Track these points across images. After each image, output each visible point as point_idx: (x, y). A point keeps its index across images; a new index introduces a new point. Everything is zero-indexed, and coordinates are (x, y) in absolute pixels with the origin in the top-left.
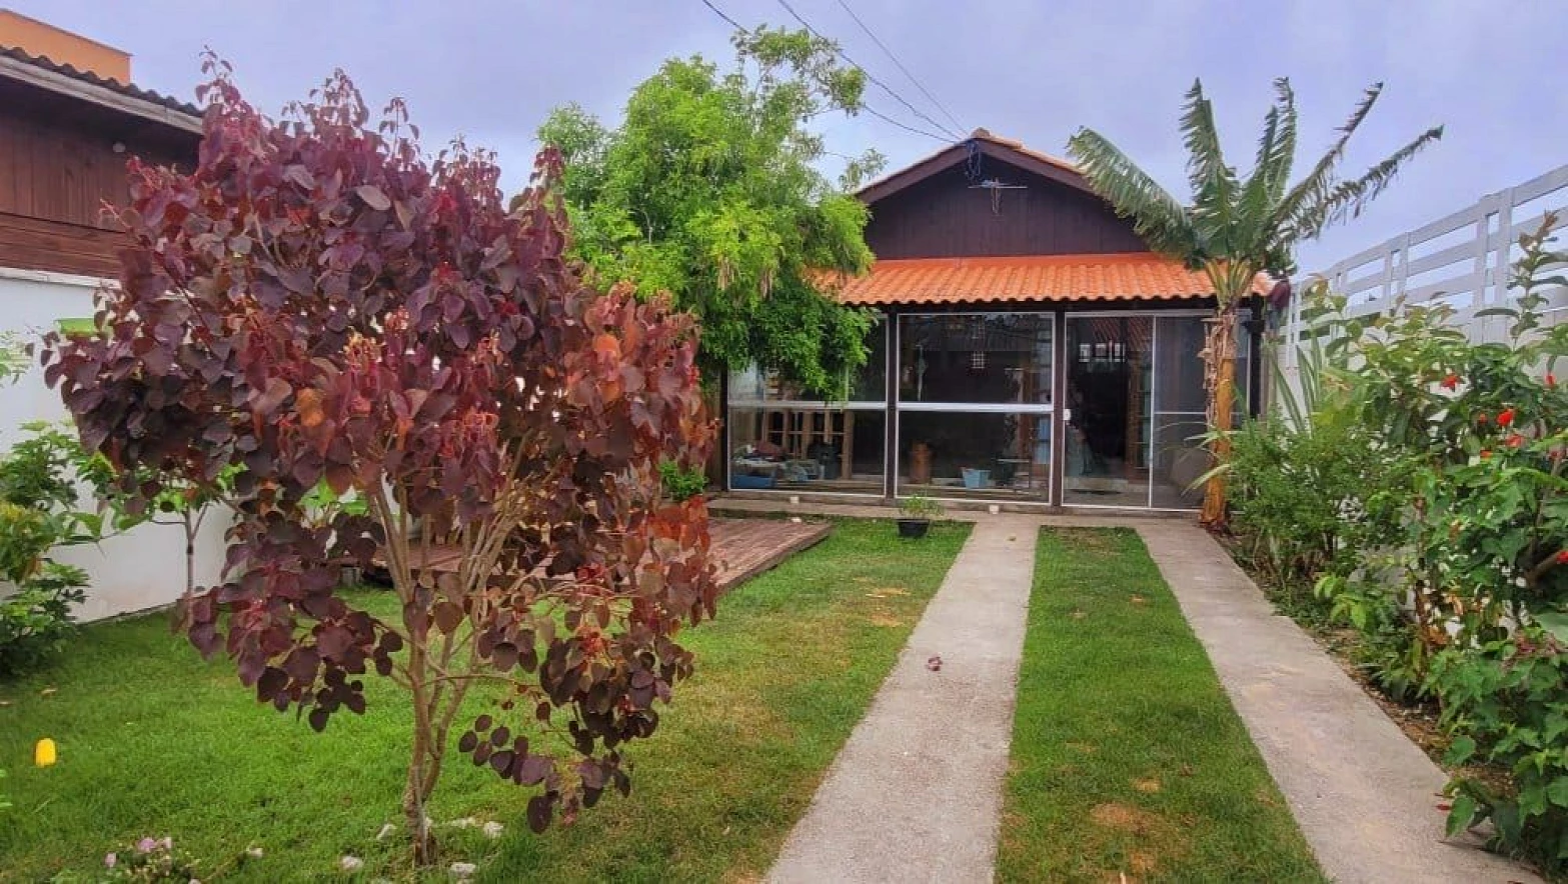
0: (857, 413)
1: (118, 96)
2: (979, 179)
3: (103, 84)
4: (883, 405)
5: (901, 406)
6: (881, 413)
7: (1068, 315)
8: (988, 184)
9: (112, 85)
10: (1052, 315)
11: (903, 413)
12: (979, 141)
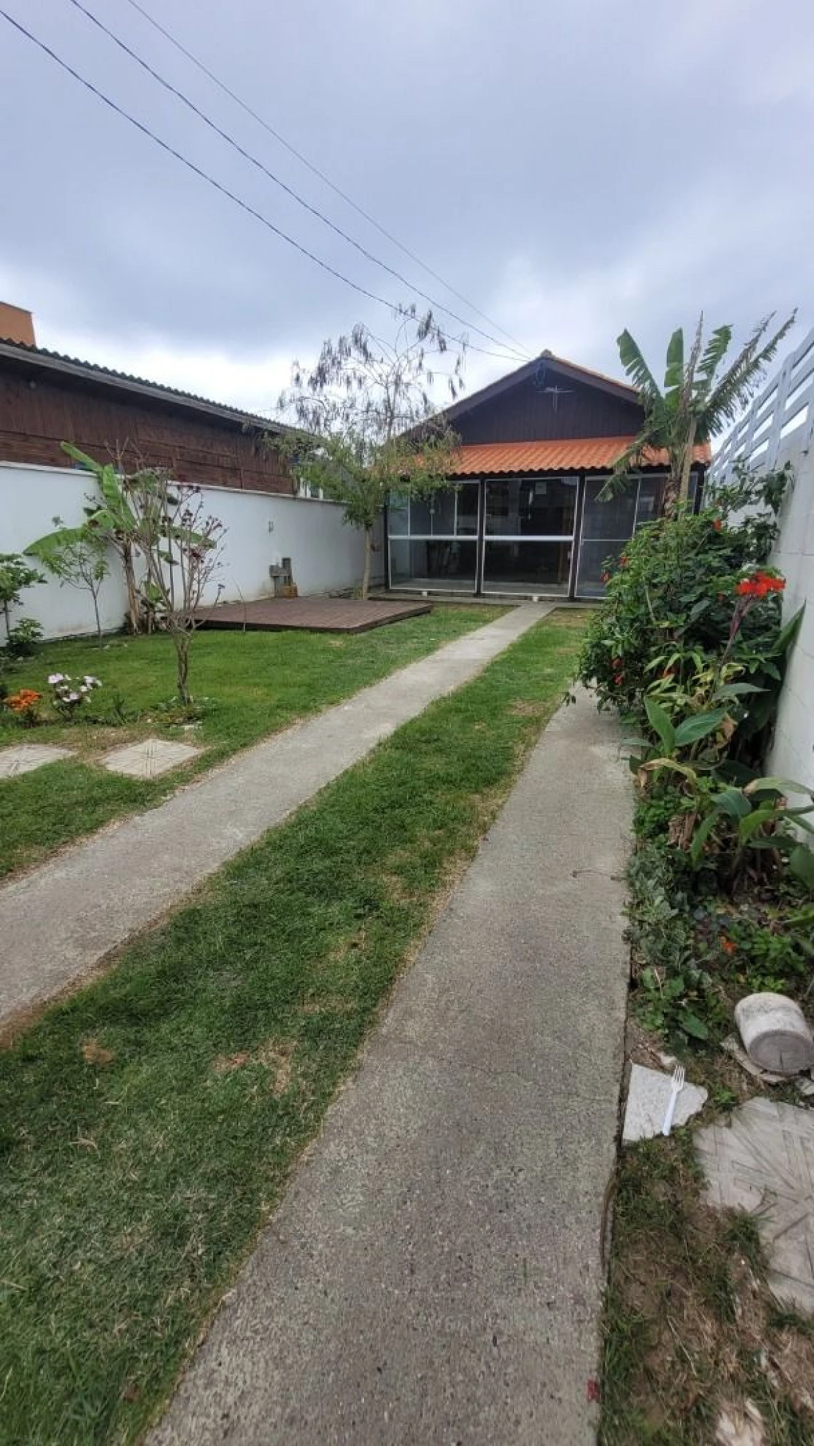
0: (460, 542)
1: (26, 353)
2: (543, 388)
3: (17, 346)
4: (475, 537)
5: (486, 537)
6: (474, 542)
7: (587, 478)
8: (549, 390)
9: (22, 346)
10: (577, 479)
11: (489, 543)
12: (546, 358)
